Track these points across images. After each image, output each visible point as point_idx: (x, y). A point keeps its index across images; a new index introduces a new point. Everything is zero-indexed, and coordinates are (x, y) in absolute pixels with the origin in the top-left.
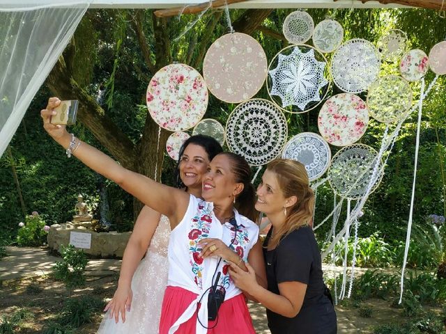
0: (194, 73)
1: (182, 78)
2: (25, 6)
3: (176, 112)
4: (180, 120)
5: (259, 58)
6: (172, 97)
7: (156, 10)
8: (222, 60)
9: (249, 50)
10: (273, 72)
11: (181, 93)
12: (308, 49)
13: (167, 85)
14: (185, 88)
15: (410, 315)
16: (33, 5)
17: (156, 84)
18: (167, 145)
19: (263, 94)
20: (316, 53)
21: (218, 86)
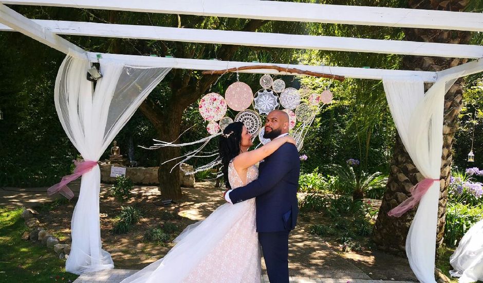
0: (221, 98)
1: (215, 99)
2: (144, 67)
3: (212, 113)
4: (214, 117)
5: (249, 93)
6: (211, 107)
7: (203, 71)
8: (234, 93)
9: (245, 89)
10: (255, 99)
11: (214, 105)
12: (270, 91)
13: (208, 102)
14: (217, 103)
15: (333, 220)
16: (147, 67)
17: (204, 101)
18: (207, 127)
19: (251, 108)
20: (274, 92)
21: (231, 103)
